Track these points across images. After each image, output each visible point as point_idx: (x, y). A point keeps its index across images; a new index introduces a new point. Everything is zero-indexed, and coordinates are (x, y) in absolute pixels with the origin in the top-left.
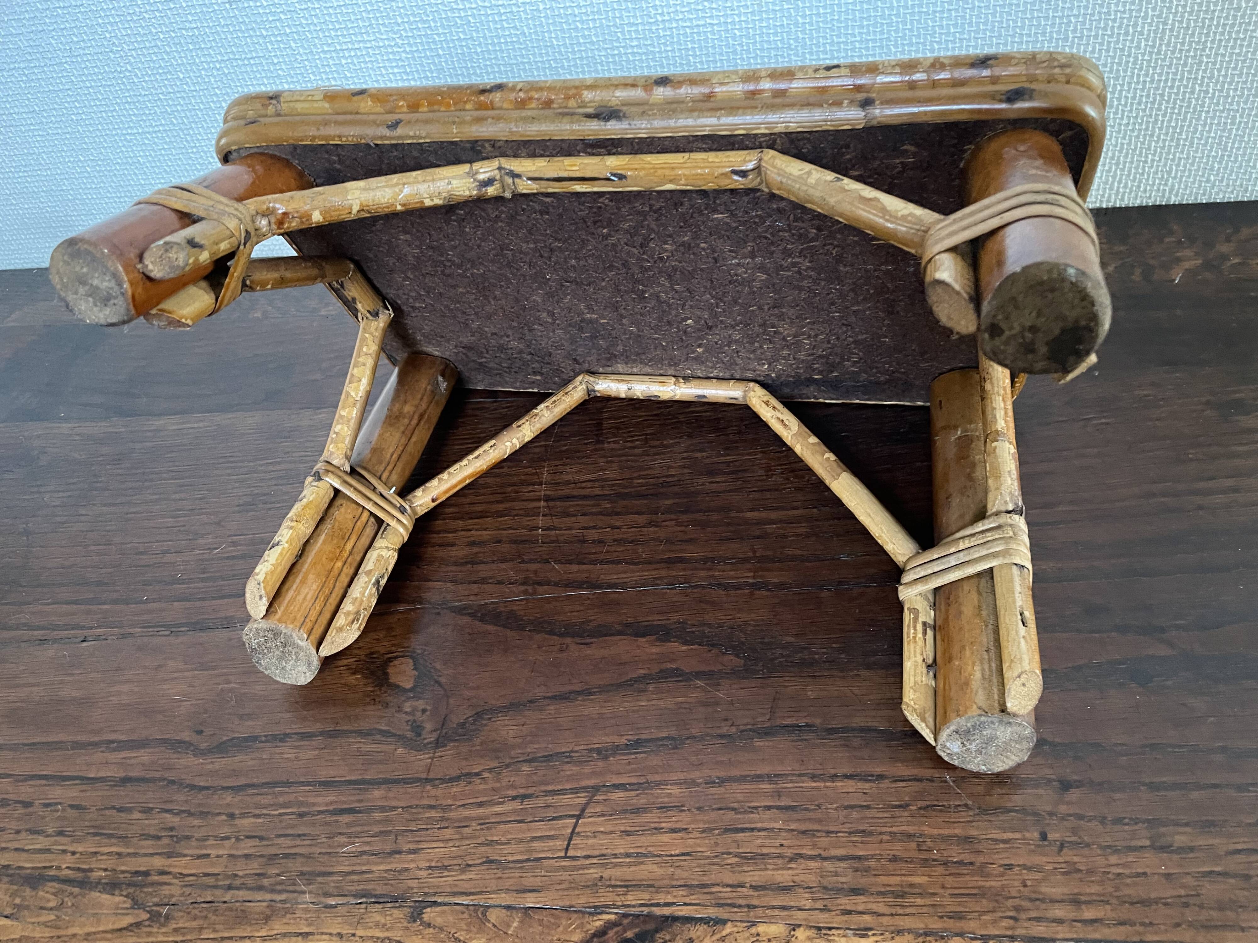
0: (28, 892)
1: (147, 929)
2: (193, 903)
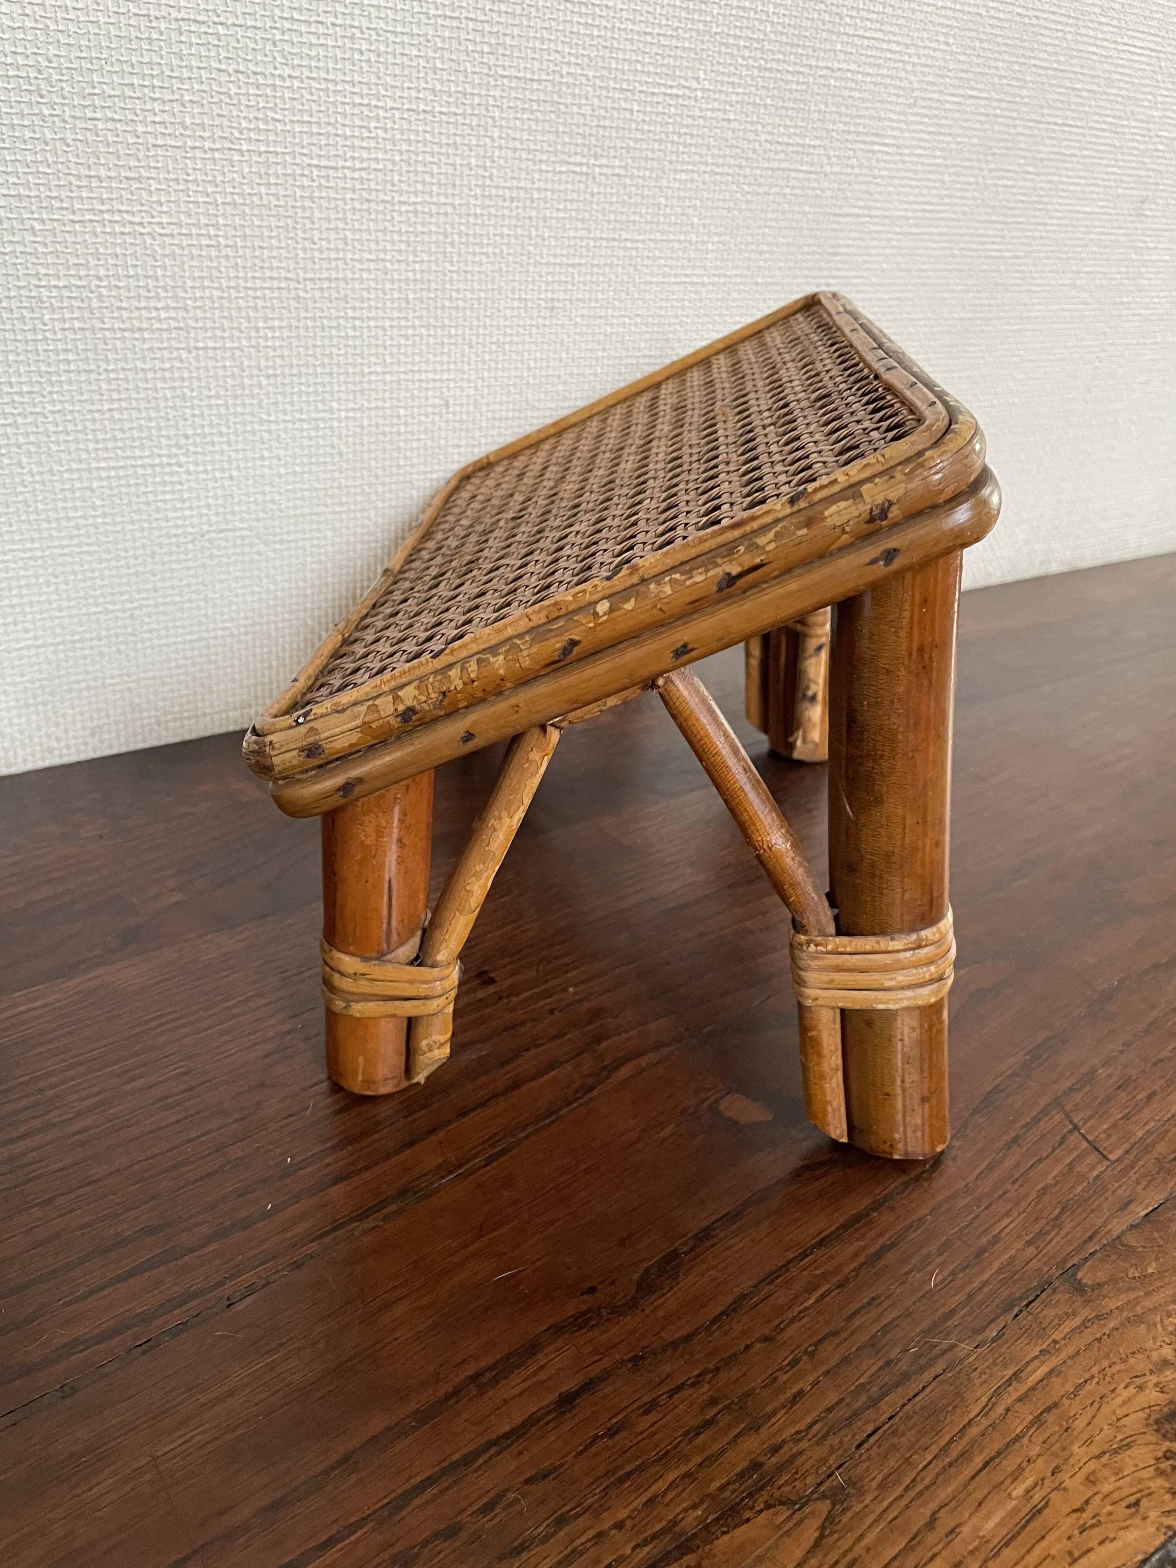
1: (849, 1514)
2: (859, 1446)
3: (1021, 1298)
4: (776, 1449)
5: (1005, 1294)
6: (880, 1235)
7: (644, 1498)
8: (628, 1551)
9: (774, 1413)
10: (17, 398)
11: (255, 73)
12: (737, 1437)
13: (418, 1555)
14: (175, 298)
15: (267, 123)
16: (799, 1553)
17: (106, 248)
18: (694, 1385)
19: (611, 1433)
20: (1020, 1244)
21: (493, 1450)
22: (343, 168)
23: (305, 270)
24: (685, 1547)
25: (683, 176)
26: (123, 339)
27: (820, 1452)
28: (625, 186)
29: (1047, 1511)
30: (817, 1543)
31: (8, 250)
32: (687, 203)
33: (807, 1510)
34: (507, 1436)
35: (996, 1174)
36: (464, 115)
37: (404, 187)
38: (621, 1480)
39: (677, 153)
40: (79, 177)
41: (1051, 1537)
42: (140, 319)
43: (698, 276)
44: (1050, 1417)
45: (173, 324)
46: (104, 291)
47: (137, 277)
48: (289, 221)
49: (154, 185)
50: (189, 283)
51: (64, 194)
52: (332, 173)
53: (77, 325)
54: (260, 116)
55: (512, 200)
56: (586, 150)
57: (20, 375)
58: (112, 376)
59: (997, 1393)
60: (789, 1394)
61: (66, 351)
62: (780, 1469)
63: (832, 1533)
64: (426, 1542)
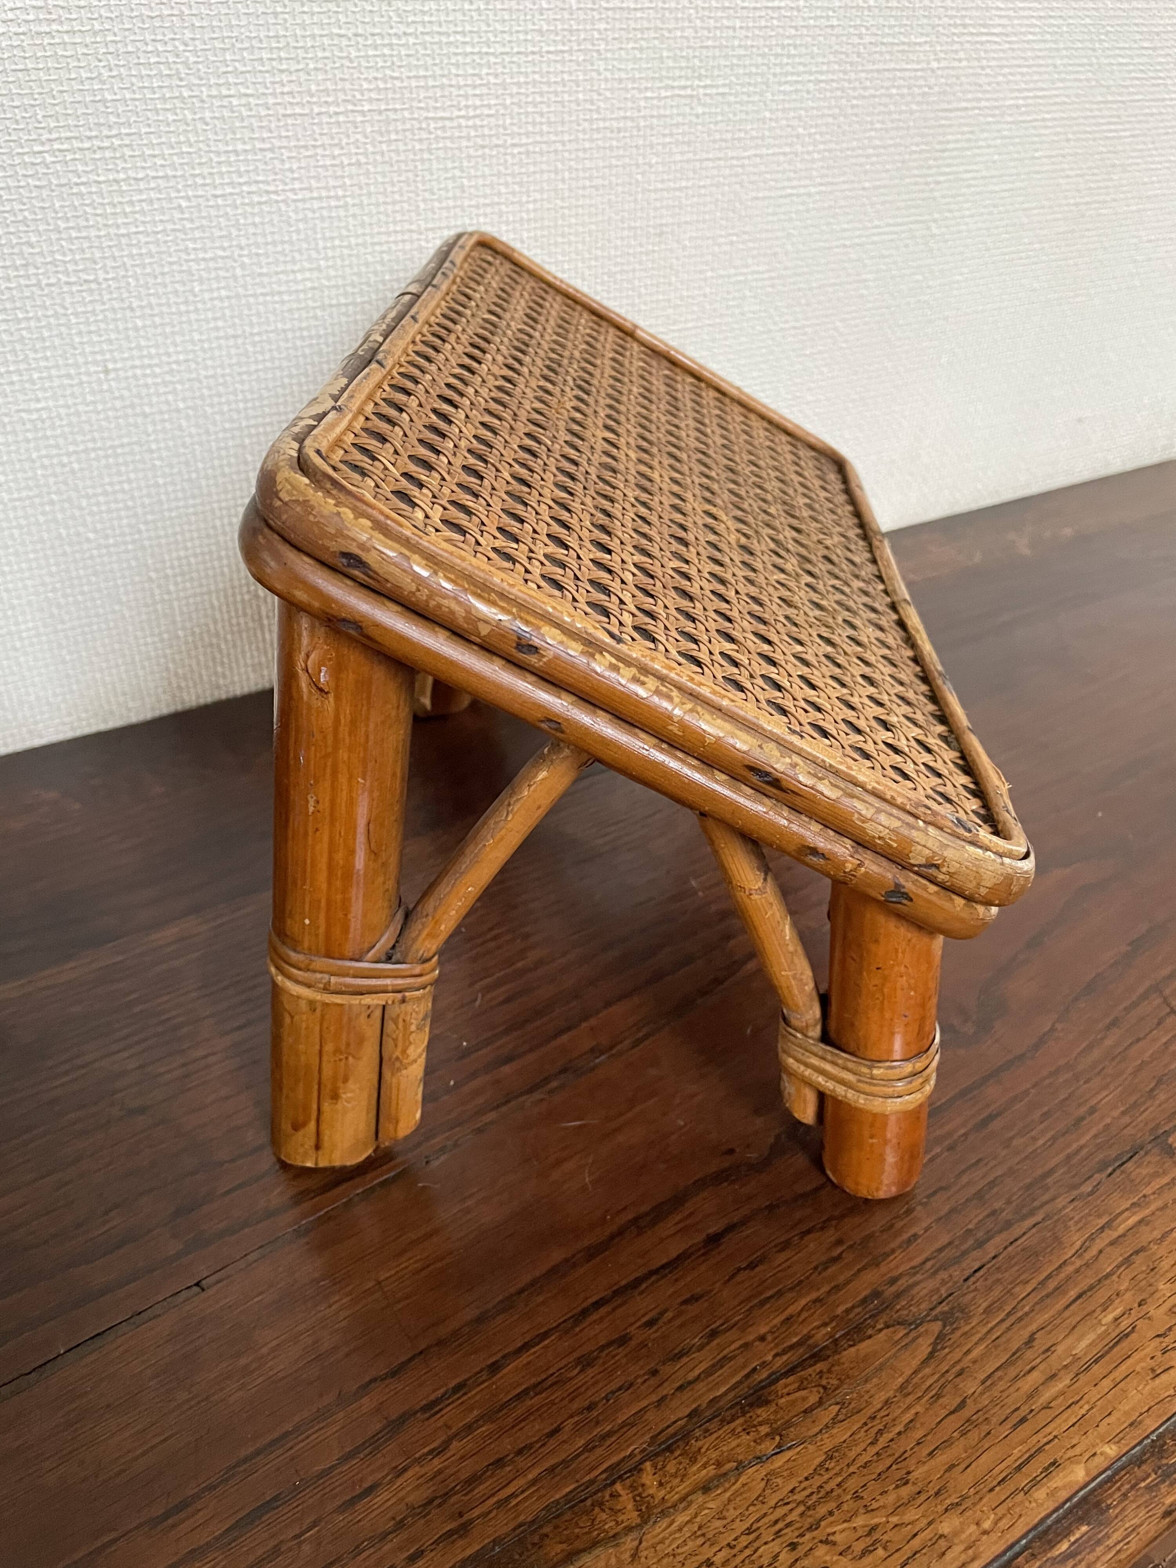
0: (763, 1413)
1: (958, 1333)
2: (966, 1280)
3: (1115, 1160)
4: (893, 1281)
5: (1101, 1156)
6: (988, 1106)
7: (782, 1317)
8: (769, 1358)
9: (893, 1251)
10: (174, 366)
11: (373, 35)
12: (859, 1271)
13: (596, 1358)
14: (310, 259)
15: (385, 82)
16: (915, 1363)
17: (246, 218)
18: (822, 1229)
19: (751, 1266)
20: (1116, 1113)
21: (654, 1278)
22: (458, 117)
23: (426, 220)
24: (817, 1357)
25: (787, 88)
26: (265, 303)
27: (931, 1284)
28: (729, 104)
29: (1134, 1336)
30: (931, 1355)
31: (160, 228)
32: (792, 114)
33: (921, 1329)
34: (663, 1267)
35: (1096, 1054)
36: (570, 52)
37: (515, 129)
38: (762, 1303)
39: (781, 65)
40: (218, 153)
41: (1136, 1356)
42: (279, 283)
43: (805, 186)
44: (1139, 1259)
45: (309, 284)
46: (246, 260)
47: (274, 243)
48: (410, 175)
49: (286, 154)
50: (321, 244)
51: (206, 171)
52: (448, 124)
53: (224, 293)
54: (380, 76)
55: (619, 130)
56: (689, 72)
57: (176, 345)
58: (257, 338)
59: (1091, 1238)
60: (905, 1236)
61: (215, 319)
62: (898, 1295)
63: (944, 1348)
64: (602, 1348)
